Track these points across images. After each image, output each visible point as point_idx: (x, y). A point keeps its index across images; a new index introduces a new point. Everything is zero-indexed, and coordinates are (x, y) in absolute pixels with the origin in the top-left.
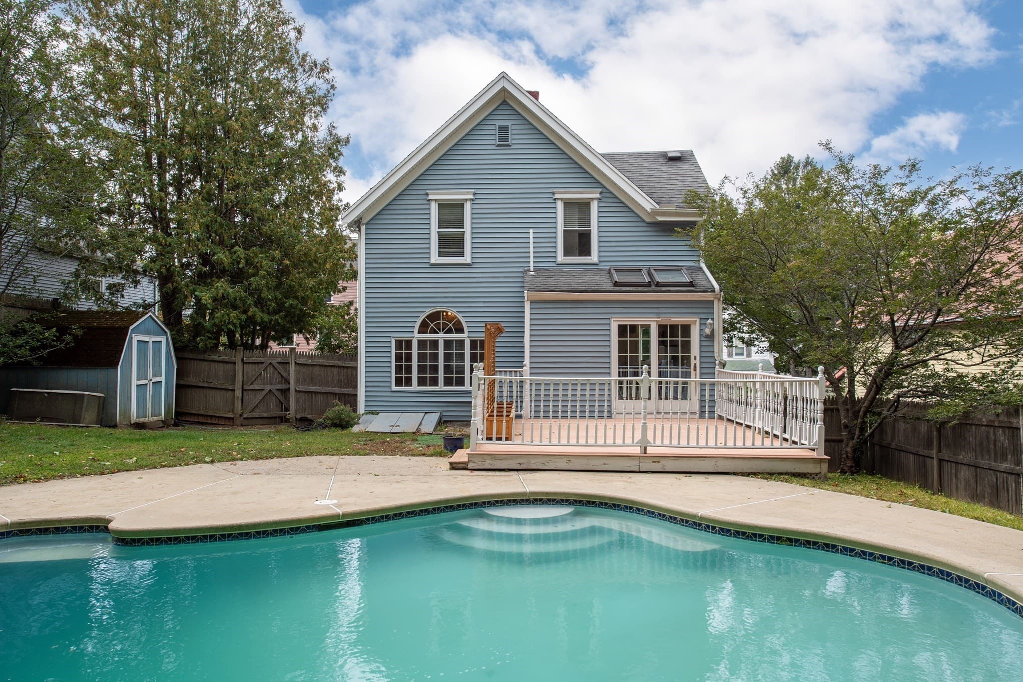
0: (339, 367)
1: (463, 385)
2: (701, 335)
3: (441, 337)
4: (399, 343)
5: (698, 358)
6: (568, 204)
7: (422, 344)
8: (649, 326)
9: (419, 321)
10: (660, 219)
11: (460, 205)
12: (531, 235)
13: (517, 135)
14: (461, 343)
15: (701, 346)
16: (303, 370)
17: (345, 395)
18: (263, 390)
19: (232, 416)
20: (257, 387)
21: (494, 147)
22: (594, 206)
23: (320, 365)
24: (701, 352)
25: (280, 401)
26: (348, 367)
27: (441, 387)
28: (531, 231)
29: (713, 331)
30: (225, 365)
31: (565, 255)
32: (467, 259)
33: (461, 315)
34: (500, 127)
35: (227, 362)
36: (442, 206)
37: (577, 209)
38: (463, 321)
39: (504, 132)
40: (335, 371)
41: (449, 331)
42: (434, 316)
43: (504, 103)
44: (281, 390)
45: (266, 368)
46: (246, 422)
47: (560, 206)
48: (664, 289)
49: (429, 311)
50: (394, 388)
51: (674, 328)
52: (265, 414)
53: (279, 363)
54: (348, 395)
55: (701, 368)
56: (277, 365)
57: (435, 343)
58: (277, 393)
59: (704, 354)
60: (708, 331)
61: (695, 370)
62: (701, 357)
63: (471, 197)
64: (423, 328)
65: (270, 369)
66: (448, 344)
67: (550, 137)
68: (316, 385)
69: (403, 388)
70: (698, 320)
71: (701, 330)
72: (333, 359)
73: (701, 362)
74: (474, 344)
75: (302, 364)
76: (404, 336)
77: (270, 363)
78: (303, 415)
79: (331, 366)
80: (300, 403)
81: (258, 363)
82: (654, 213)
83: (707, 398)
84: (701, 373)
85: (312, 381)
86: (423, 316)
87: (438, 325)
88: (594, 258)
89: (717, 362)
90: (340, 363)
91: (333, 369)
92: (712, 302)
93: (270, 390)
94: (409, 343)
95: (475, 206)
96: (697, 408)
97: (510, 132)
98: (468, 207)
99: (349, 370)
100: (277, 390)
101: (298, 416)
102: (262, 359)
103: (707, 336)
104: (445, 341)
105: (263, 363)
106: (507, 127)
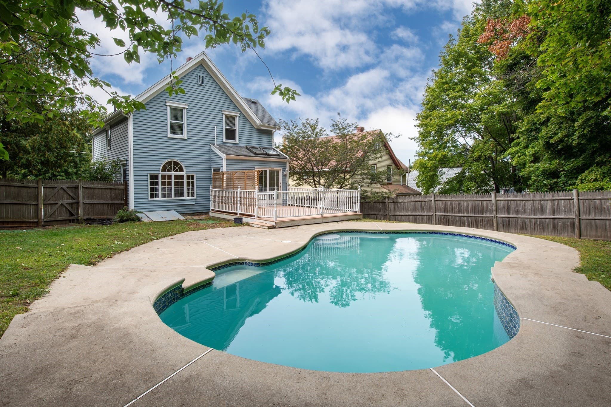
0: (111, 189)
1: (183, 196)
2: (282, 175)
3: (173, 173)
4: (151, 176)
6: (228, 117)
7: (163, 177)
8: (266, 171)
9: (162, 165)
10: (262, 128)
11: (181, 110)
12: (215, 129)
13: (206, 81)
14: (182, 177)
15: (282, 179)
16: (87, 191)
17: (114, 204)
18: (57, 204)
19: (36, 220)
20: (53, 202)
21: (197, 85)
22: (237, 119)
23: (98, 188)
24: (282, 181)
25: (68, 210)
26: (116, 189)
27: (173, 198)
28: (215, 127)
30: (28, 189)
31: (226, 139)
32: (185, 136)
33: (182, 163)
34: (200, 76)
35: (30, 187)
36: (173, 109)
37: (231, 119)
38: (183, 166)
39: (201, 78)
40: (108, 191)
41: (177, 171)
42: (169, 163)
43: (201, 65)
44: (69, 204)
45: (59, 190)
46: (47, 224)
47: (224, 117)
48: (272, 156)
49: (167, 161)
50: (150, 199)
51: (274, 171)
52: (59, 219)
53: (67, 187)
54: (116, 204)
55: (282, 187)
56: (66, 189)
57: (170, 177)
58: (66, 206)
60: (285, 173)
62: (282, 183)
63: (187, 107)
64: (164, 169)
65: (61, 192)
66: (176, 177)
67: (220, 86)
68: (96, 199)
69: (154, 199)
70: (281, 169)
72: (107, 184)
73: (282, 185)
74: (188, 177)
75: (86, 188)
76: (154, 173)
77: (62, 188)
78: (88, 217)
79: (106, 189)
80: (86, 211)
81: (53, 188)
82: (260, 125)
83: (285, 198)
84: (283, 189)
85: (93, 197)
86: (164, 163)
87: (171, 168)
88: (237, 141)
89: (288, 185)
90: (112, 187)
91: (107, 190)
92: (286, 162)
93: (62, 204)
94: (157, 177)
95: (188, 112)
96: (281, 202)
97: (204, 80)
98: (185, 112)
99: (117, 191)
100: (67, 203)
101: (85, 217)
102: (56, 185)
103: (284, 175)
104: (175, 175)
105: (56, 187)
106: (203, 77)
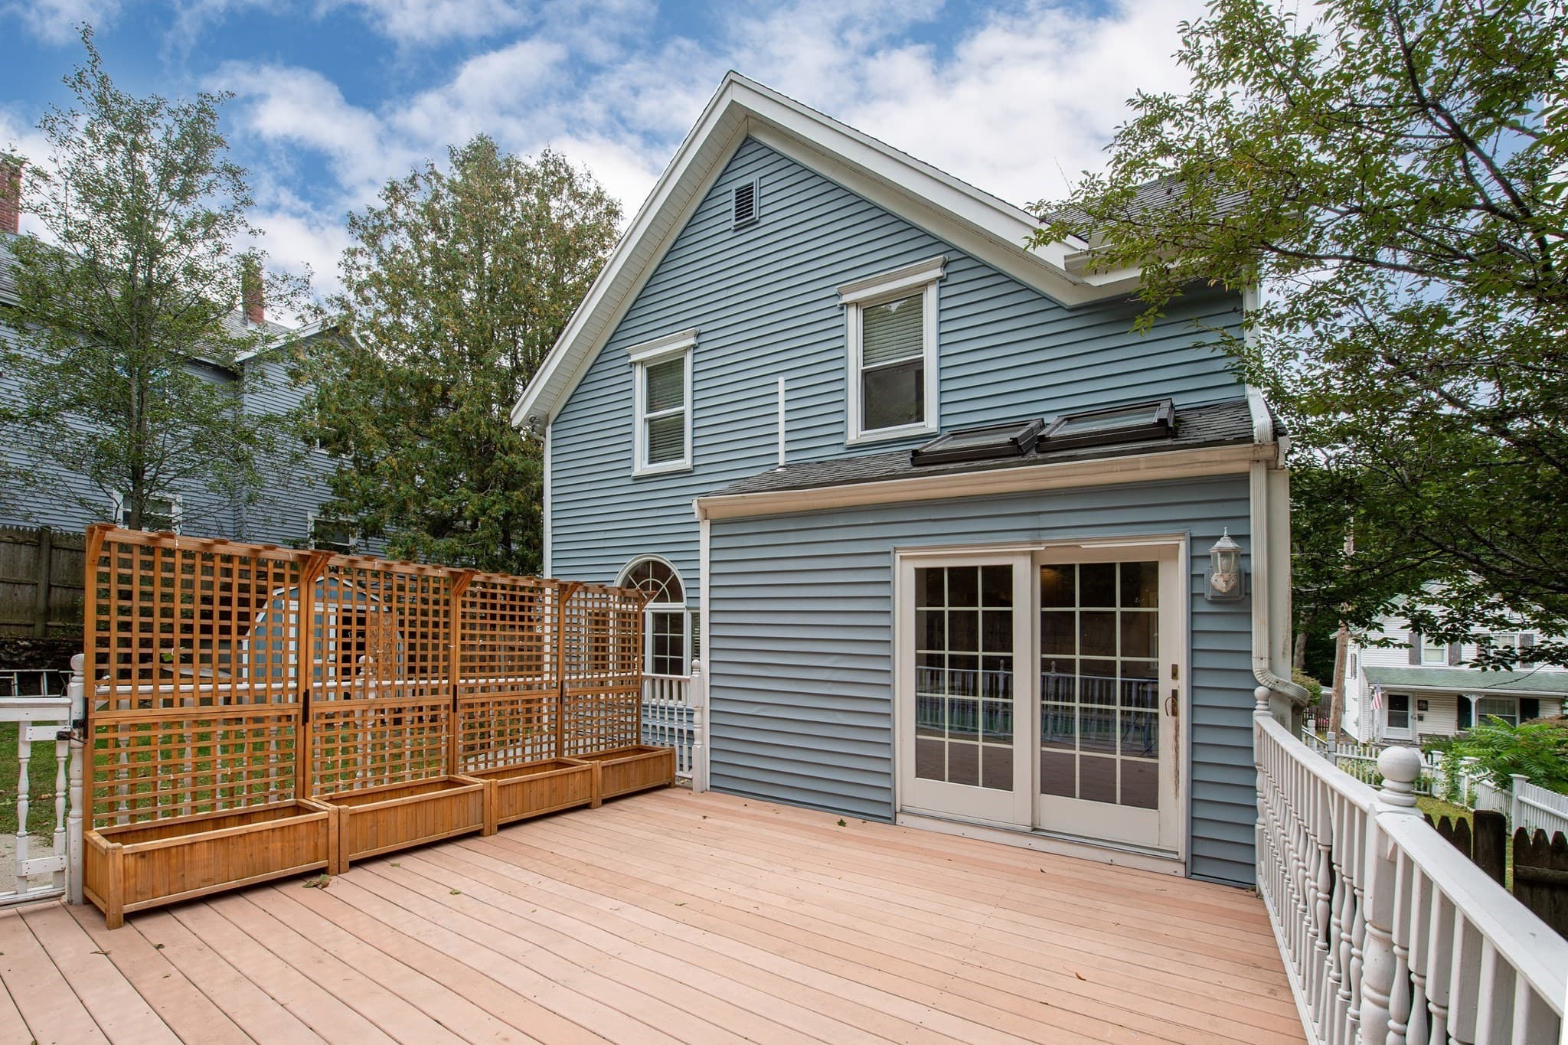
2: (1193, 596)
3: (650, 608)
5: (1183, 673)
8: (1007, 570)
9: (620, 580)
14: (677, 620)
15: (1193, 633)
24: (1193, 652)
29: (1244, 578)
32: (687, 459)
33: (678, 566)
36: (654, 371)
38: (681, 578)
41: (662, 598)
42: (641, 571)
49: (633, 562)
51: (1096, 572)
55: (1193, 707)
59: (1203, 661)
60: (1219, 581)
61: (1175, 713)
62: (1193, 670)
63: (692, 342)
66: (659, 621)
70: (1183, 545)
71: (1193, 578)
73: (1193, 689)
84: (1197, 729)
86: (624, 572)
87: (645, 588)
89: (1260, 691)
92: (1243, 479)
95: (699, 359)
98: (688, 363)
103: (1219, 600)
104: (654, 616)
